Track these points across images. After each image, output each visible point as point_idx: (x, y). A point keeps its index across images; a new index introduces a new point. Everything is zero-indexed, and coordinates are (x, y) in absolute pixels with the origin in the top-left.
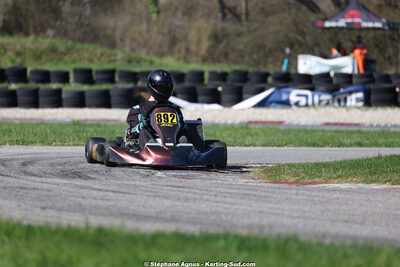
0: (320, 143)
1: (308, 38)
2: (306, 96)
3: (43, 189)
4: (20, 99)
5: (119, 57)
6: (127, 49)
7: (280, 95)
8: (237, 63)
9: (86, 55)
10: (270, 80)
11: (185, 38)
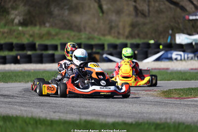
0: (189, 78)
1: (181, 25)
2: (181, 55)
3: (52, 103)
4: (33, 59)
5: (83, 36)
6: (87, 33)
7: (167, 55)
8: (144, 39)
9: (66, 36)
10: (161, 47)
11: (117, 26)
